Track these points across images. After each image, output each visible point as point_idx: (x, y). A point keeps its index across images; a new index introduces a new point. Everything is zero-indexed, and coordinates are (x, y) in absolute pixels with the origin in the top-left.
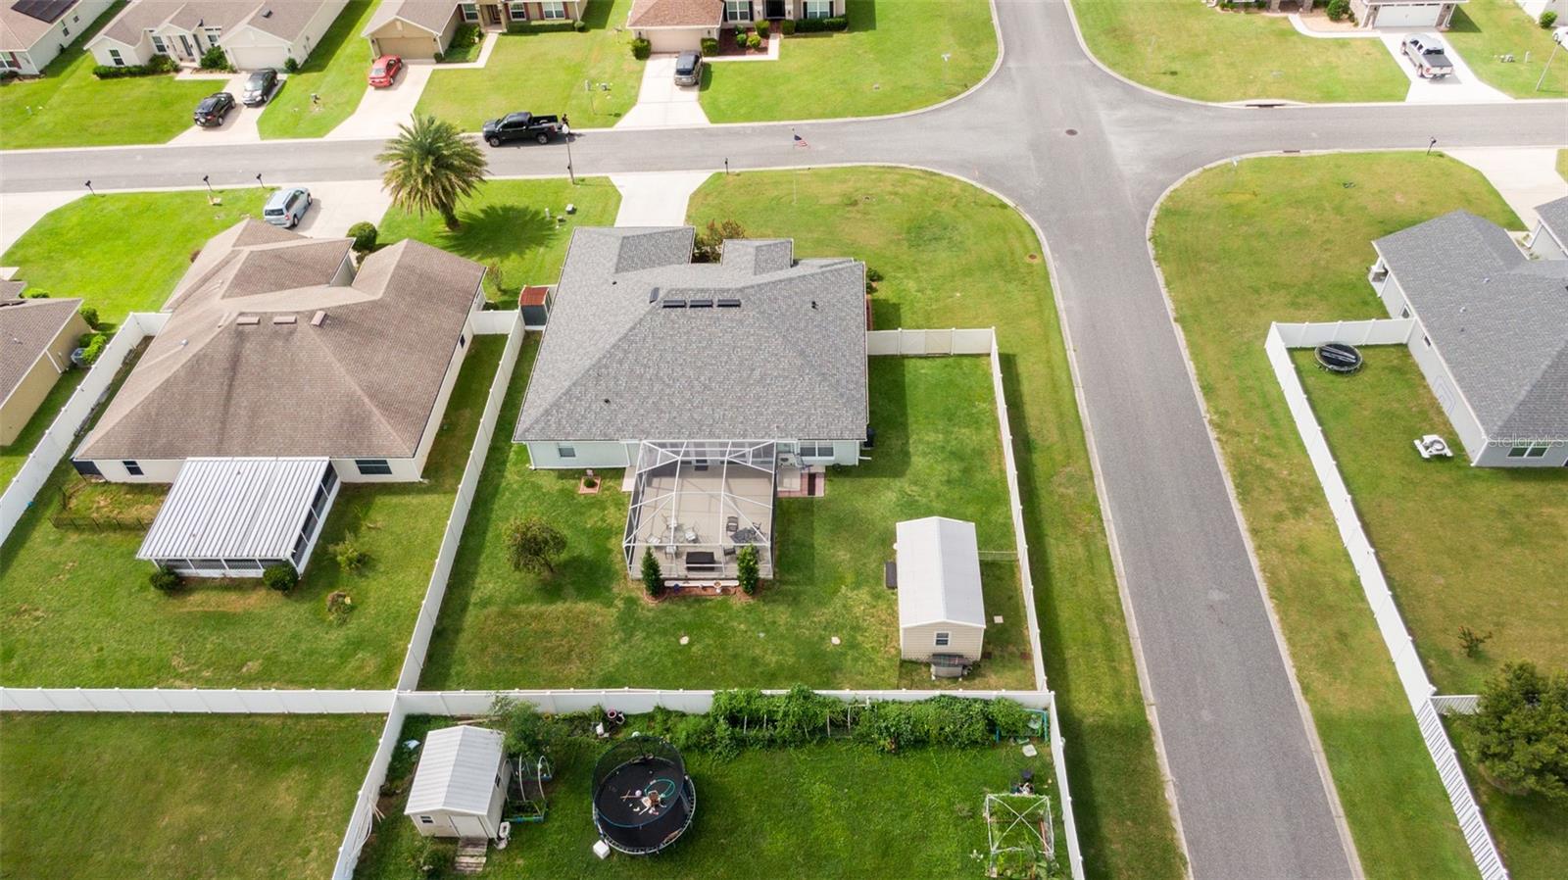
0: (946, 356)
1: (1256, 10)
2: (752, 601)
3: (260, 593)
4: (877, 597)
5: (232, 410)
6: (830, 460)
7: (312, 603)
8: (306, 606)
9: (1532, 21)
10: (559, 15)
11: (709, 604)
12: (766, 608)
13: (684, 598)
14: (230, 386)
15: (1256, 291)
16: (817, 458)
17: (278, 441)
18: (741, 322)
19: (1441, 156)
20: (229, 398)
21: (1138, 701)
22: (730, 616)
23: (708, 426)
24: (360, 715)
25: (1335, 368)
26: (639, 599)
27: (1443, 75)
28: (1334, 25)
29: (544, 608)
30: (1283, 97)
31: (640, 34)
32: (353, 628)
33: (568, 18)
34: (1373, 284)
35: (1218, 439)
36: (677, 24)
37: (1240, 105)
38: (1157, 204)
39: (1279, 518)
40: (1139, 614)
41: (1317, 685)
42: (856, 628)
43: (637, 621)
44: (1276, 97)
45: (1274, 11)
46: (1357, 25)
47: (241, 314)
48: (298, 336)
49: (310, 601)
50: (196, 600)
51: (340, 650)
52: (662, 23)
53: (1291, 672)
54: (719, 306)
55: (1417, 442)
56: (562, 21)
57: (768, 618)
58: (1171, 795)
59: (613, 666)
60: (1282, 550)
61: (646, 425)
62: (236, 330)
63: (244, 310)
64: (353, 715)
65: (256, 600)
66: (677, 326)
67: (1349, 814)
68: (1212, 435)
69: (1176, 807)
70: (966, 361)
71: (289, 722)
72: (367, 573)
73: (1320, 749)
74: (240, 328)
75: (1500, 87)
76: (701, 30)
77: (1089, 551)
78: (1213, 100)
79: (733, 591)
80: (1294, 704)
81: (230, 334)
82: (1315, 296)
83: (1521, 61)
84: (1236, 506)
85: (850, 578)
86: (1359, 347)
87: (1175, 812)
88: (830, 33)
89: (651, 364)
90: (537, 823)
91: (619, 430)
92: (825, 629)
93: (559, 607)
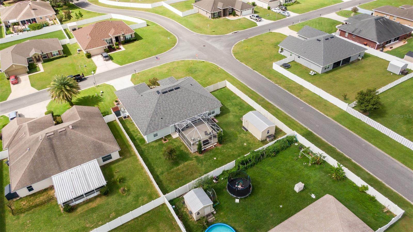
0: (218, 90)
1: (219, 18)
2: (222, 145)
3: (98, 199)
4: (246, 133)
5: (59, 159)
6: (214, 114)
7: (116, 194)
8: (115, 196)
9: (266, 9)
10: (57, 54)
11: (214, 150)
12: (226, 145)
13: (207, 151)
14: (54, 153)
15: (263, 61)
16: (212, 115)
17: (78, 161)
18: (182, 91)
19: (271, 32)
20: (56, 156)
21: (305, 128)
22: (220, 150)
23: (188, 115)
24: (153, 209)
25: (288, 67)
26: (198, 156)
27: (261, 20)
28: (235, 17)
29: (178, 167)
30: (237, 30)
31: (87, 52)
32: (133, 194)
33: (60, 55)
34: (281, 54)
35: (278, 85)
36: (97, 47)
37: (231, 33)
38: (232, 53)
39: (299, 93)
40: (292, 116)
41: (328, 114)
42: (247, 140)
43: (201, 160)
44: (236, 31)
45: (222, 17)
46: (239, 16)
47: (47, 134)
48: (68, 133)
49: (115, 194)
50: (79, 210)
51: (134, 200)
52: (93, 48)
53: (323, 114)
54: (175, 89)
55: (310, 73)
56: (58, 56)
57: (228, 146)
58: (323, 140)
59: (204, 170)
60: (304, 97)
61: (174, 120)
62: (48, 138)
63: (46, 133)
64: (151, 210)
65: (99, 201)
66: (168, 97)
67: (350, 129)
68: (277, 85)
69: (326, 141)
70: (222, 89)
71: (136, 220)
72: (125, 181)
73: (337, 122)
74: (49, 137)
75: (270, 20)
76: (103, 47)
77: (275, 110)
78: (226, 34)
79: (217, 145)
80: (328, 118)
81: (46, 140)
82: (273, 58)
83: (270, 15)
84: (291, 94)
85: (237, 133)
86: (288, 63)
87: (326, 142)
88: (133, 42)
89: (167, 107)
90: (219, 204)
91: (168, 123)
92: (241, 143)
93: (181, 166)
